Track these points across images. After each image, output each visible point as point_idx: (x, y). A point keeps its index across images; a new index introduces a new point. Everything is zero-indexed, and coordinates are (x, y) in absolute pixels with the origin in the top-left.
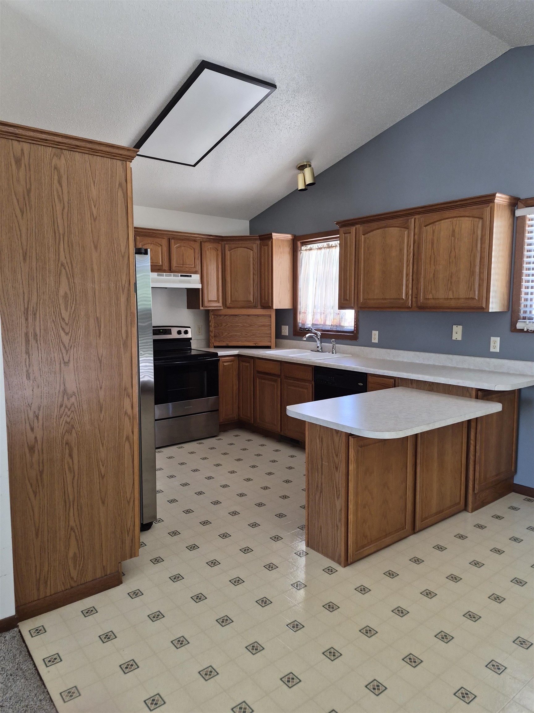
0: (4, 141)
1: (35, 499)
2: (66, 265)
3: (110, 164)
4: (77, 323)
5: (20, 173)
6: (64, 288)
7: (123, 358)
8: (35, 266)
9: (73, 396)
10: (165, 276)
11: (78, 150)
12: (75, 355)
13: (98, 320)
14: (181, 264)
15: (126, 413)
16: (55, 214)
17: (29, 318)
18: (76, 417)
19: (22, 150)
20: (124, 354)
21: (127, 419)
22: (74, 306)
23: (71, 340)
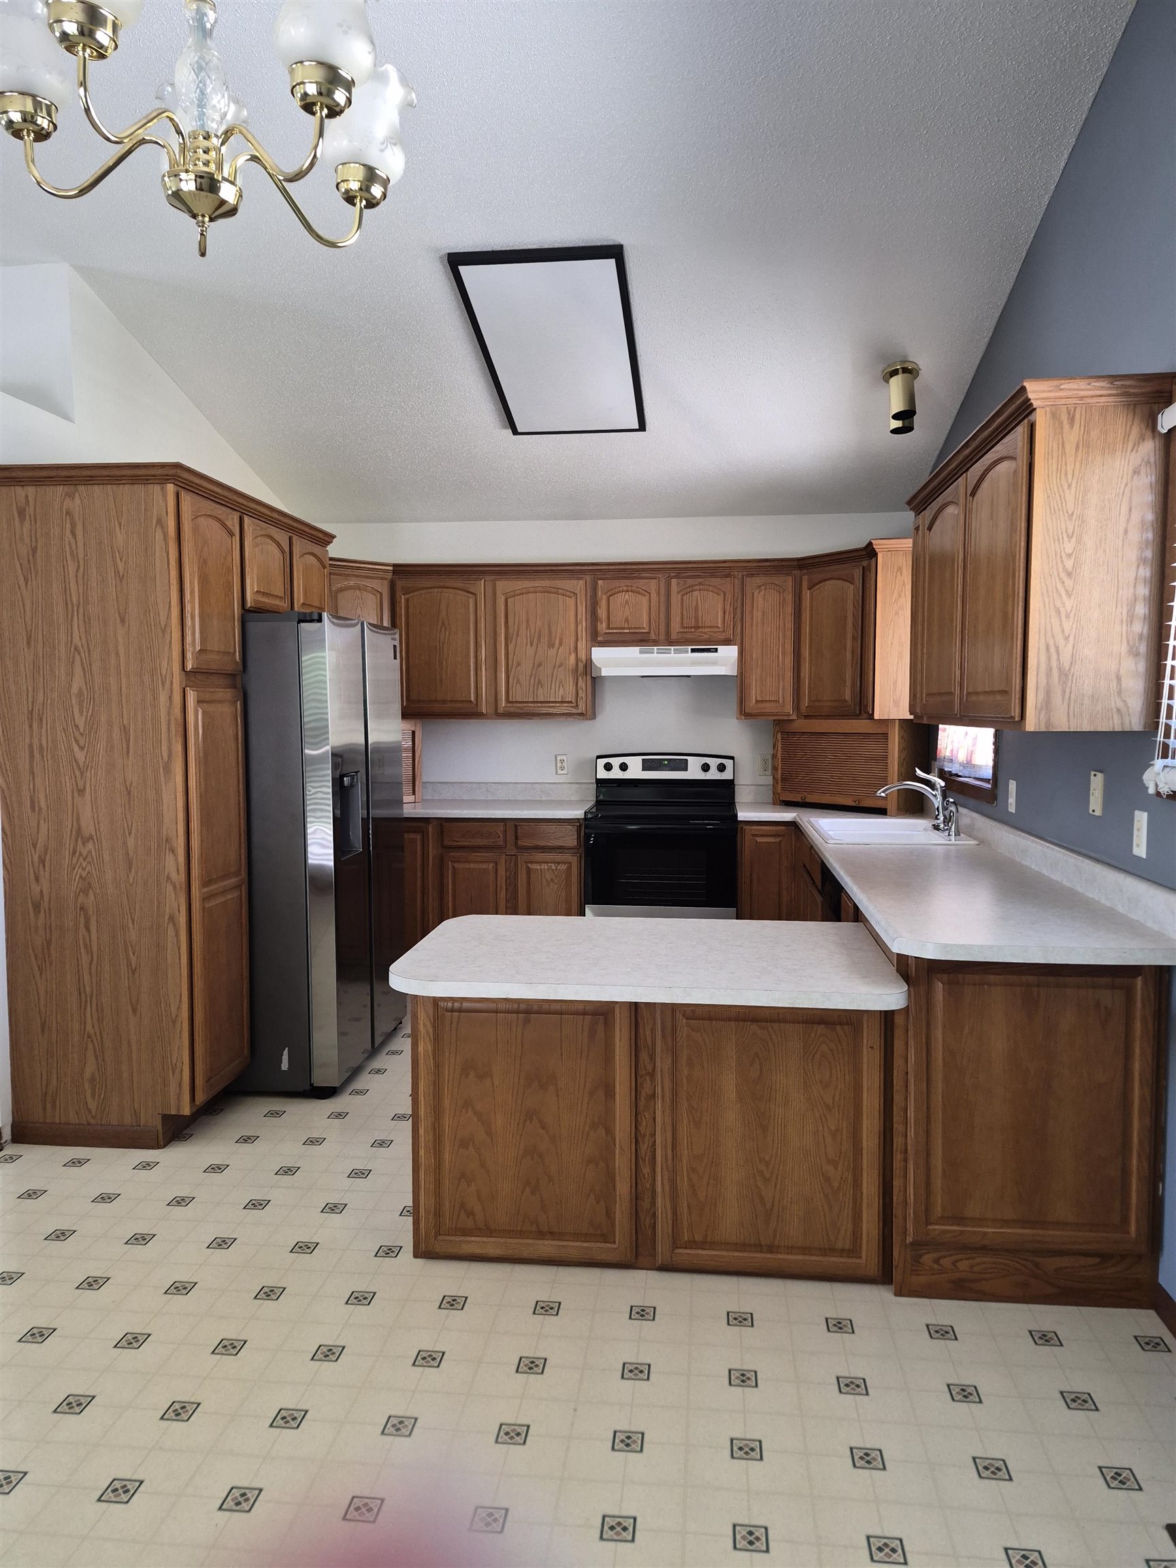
0: (4, 490)
1: (41, 979)
2: (80, 648)
3: (143, 494)
4: (96, 733)
5: (24, 529)
6: (78, 683)
7: (164, 791)
8: (41, 653)
9: (90, 840)
10: (655, 652)
11: (95, 482)
12: (93, 780)
13: (125, 730)
14: (691, 627)
15: (168, 878)
16: (67, 577)
17: (34, 725)
18: (94, 873)
19: (27, 497)
20: (166, 784)
21: (170, 888)
22: (91, 708)
23: (88, 758)
